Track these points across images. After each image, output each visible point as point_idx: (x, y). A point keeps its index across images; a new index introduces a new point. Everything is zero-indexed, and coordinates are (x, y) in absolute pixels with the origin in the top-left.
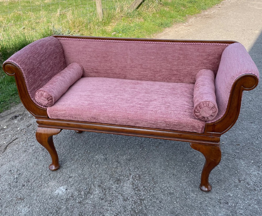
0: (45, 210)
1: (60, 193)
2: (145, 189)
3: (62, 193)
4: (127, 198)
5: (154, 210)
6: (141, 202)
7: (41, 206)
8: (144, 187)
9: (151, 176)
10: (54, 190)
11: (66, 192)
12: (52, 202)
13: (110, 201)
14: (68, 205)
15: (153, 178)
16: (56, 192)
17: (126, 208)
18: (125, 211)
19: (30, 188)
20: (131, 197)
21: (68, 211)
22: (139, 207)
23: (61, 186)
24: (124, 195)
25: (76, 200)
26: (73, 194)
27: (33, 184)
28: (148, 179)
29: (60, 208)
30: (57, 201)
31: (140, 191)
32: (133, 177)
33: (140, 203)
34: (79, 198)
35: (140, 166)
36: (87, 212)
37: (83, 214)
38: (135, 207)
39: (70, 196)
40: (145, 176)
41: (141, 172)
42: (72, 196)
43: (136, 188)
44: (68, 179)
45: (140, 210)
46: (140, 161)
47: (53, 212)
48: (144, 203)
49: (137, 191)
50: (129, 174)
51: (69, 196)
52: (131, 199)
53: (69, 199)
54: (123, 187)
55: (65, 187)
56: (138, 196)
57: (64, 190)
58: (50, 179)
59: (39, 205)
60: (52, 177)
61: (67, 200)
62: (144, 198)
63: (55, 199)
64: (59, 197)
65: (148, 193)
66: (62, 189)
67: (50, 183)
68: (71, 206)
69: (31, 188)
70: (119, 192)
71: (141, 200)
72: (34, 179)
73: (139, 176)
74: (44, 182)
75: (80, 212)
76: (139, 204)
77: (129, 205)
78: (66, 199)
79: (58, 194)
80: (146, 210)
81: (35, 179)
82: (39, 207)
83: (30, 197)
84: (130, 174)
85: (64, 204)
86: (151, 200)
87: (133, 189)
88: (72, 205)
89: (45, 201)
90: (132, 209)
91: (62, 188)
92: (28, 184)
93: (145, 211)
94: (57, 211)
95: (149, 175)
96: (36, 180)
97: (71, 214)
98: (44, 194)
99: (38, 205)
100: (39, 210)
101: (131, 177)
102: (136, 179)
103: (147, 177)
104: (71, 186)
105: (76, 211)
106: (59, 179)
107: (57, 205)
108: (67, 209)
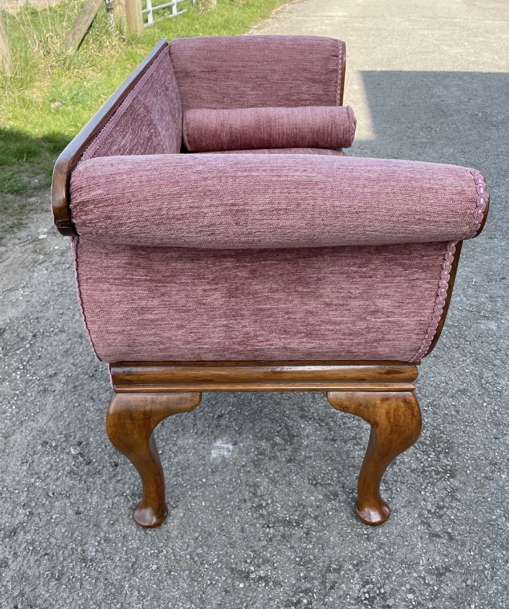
1: (226, 453)
3: (230, 454)
5: (458, 429)
7: (203, 493)
10: (205, 452)
11: (240, 449)
12: (225, 477)
13: (354, 438)
14: (270, 473)
16: (214, 455)
21: (280, 485)
22: (424, 433)
23: (215, 442)
25: (275, 457)
26: (258, 449)
29: (256, 486)
30: (235, 472)
34: (281, 453)
36: (324, 474)
37: (319, 481)
39: (256, 453)
42: (260, 453)
44: (218, 422)
45: (430, 437)
47: (247, 497)
48: (425, 422)
51: (252, 454)
53: (257, 461)
55: (225, 439)
57: (231, 447)
58: (172, 434)
59: (198, 494)
60: (173, 428)
61: (256, 464)
63: (225, 470)
64: (232, 463)
66: (223, 445)
67: (180, 442)
68: (276, 472)
74: (164, 444)
75: (309, 480)
78: (253, 462)
79: (224, 457)
80: (444, 434)
82: (201, 498)
85: (257, 473)
86: (435, 413)
88: (278, 470)
89: (204, 480)
91: (218, 443)
93: (444, 436)
94: (255, 495)
97: (292, 489)
98: (190, 467)
99: (194, 495)
100: (208, 503)
104: (240, 434)
105: (296, 480)
106: (194, 427)
107: (244, 481)
108: (274, 482)
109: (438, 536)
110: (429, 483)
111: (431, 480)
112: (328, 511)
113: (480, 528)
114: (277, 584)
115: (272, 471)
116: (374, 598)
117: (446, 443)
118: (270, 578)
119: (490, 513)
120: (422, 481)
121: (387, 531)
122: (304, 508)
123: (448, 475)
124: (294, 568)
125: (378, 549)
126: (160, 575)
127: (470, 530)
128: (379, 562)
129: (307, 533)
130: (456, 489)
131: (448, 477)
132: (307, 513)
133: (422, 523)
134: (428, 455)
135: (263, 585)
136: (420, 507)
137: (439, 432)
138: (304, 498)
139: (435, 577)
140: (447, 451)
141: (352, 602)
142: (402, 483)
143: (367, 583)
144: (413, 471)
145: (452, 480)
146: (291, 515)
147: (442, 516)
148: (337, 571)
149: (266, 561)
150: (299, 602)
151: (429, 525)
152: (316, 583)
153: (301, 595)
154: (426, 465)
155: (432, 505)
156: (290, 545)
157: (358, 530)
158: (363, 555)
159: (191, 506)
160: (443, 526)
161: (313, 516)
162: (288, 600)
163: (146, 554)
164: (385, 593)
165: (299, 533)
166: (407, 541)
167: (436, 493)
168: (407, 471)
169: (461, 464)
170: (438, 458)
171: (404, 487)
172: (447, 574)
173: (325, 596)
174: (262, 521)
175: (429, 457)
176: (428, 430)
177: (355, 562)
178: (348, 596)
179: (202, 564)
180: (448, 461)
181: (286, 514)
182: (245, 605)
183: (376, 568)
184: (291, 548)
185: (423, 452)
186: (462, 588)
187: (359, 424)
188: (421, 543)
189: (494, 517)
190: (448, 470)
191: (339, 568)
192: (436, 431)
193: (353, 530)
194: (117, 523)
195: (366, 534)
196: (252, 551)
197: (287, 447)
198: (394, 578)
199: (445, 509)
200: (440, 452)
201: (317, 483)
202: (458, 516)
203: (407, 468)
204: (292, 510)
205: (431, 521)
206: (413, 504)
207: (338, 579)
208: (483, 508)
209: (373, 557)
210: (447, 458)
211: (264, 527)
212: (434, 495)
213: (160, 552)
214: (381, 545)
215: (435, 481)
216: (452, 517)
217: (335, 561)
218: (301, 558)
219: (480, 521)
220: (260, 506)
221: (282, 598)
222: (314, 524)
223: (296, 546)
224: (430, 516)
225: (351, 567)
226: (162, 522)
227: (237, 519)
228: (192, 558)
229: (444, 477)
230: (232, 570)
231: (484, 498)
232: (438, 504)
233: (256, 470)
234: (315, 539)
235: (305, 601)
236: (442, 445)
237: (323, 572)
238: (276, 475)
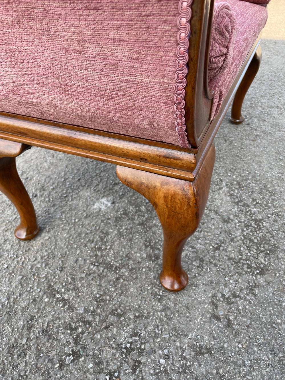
0: (80, 236)
1: (103, 208)
2: (257, 203)
4: (229, 218)
6: (258, 225)
7: (70, 228)
8: (254, 200)
9: (260, 184)
10: (91, 203)
11: (114, 207)
12: (91, 222)
14: (122, 228)
15: (265, 187)
16: (95, 207)
17: (232, 235)
18: (232, 240)
19: (47, 199)
20: (236, 216)
21: (123, 238)
22: (257, 233)
23: (102, 198)
24: (221, 212)
25: (133, 219)
26: (126, 210)
27: (52, 193)
28: (257, 188)
29: (107, 234)
30: (100, 221)
31: (248, 206)
32: (227, 185)
33: (256, 226)
34: (138, 217)
35: (234, 168)
36: (159, 240)
37: (152, 244)
38: (249, 234)
39: (122, 213)
40: (249, 183)
41: (239, 177)
42: (124, 214)
43: (239, 201)
44: (113, 187)
45: (260, 238)
46: (231, 161)
47: (95, 240)
48: (263, 225)
49: (243, 206)
50: (218, 179)
51: (119, 213)
52: (237, 219)
53: (120, 218)
54: (214, 200)
55: (109, 198)
56: (248, 214)
57: (109, 204)
58: (80, 187)
59: (67, 228)
60: (83, 184)
61: (118, 220)
62: (260, 217)
63: (94, 218)
64: (102, 214)
65: (265, 209)
66: (105, 202)
67: (81, 193)
68: (127, 229)
69: (49, 200)
70: (209, 208)
71: (256, 220)
72: (52, 186)
73: (239, 184)
74: (71, 191)
75: (146, 241)
76: (255, 228)
77: (237, 230)
78: (116, 218)
79: (100, 210)
80: (274, 239)
81: (54, 186)
82: (67, 231)
83: (49, 214)
84: (221, 181)
85: (114, 226)
86: (275, 221)
87: (235, 203)
88: (129, 228)
89: (77, 220)
90: (244, 236)
91: (104, 200)
92: (43, 194)
93: (273, 240)
94: (102, 239)
95: (256, 181)
96: (56, 187)
97: (129, 244)
98: (74, 210)
99: (65, 228)
100: (68, 236)
101: (224, 185)
102: (235, 188)
103: (254, 185)
104: (121, 198)
105: (137, 238)
106: (96, 186)
107: (101, 229)
108: (120, 235)
109: (218, 319)
110: (238, 273)
111: (241, 271)
112: (143, 268)
113: (260, 326)
114: (71, 308)
115: (124, 228)
116: (133, 350)
117: (271, 246)
118: (69, 303)
119: (277, 316)
120: (232, 269)
121: (178, 299)
122: (128, 260)
123: (258, 271)
124: (90, 301)
125: (161, 311)
126: (5, 273)
127: (250, 324)
128: (156, 321)
129: (118, 279)
130: (258, 286)
131: (257, 273)
132: (128, 264)
133: (212, 303)
134: (250, 251)
135: (61, 305)
136: (217, 289)
137: (270, 236)
138: (133, 252)
139: (193, 353)
140: (268, 252)
141: (114, 345)
142: (215, 265)
143: (136, 335)
144: (230, 259)
145: (259, 276)
146: (116, 262)
147: (232, 303)
148: (119, 316)
149: (76, 288)
150: (76, 329)
151: (216, 307)
152: (98, 319)
153: (81, 324)
154: (243, 258)
155: (229, 291)
156: (100, 283)
157: (156, 290)
158: (147, 310)
159: (58, 234)
160: (229, 312)
161: (130, 267)
162: (70, 324)
163: (8, 255)
164: (144, 349)
165: (112, 276)
166: (190, 313)
167: (239, 283)
168: (225, 257)
169: (275, 266)
170: (257, 255)
171: (214, 269)
172: (206, 355)
173: (97, 332)
174: (93, 259)
175: (250, 253)
176: (262, 232)
177: (137, 314)
178: (114, 340)
179: (34, 275)
180: (265, 260)
181: (112, 260)
182: (39, 315)
183: (150, 326)
184: (98, 285)
185: (247, 247)
186: (212, 374)
187: (209, 214)
188: (201, 319)
189: (280, 321)
190: (261, 268)
191: (122, 314)
192: (267, 235)
193: (152, 288)
194: (9, 231)
195: (160, 295)
196: (72, 278)
197: (146, 215)
198: (159, 340)
199: (238, 299)
200: (262, 252)
201: (150, 245)
202: (246, 309)
203: (226, 256)
204: (119, 258)
205: (220, 304)
206: (213, 285)
207: (116, 323)
208: (273, 310)
209: (154, 315)
210: (265, 257)
211: (92, 264)
212: (236, 284)
213: (17, 257)
214: (166, 308)
215: (244, 273)
216: (240, 308)
217: (123, 307)
218: (101, 295)
219: (264, 320)
220: (100, 249)
221: (66, 320)
222: (126, 274)
223: (103, 285)
224: (222, 299)
225: (132, 317)
226: (32, 238)
227: (78, 252)
228: (32, 268)
229: (254, 272)
230: (50, 286)
231: (279, 301)
232: (235, 292)
233: (114, 224)
234: (120, 285)
235: (80, 330)
236: (266, 246)
237: (108, 312)
238: (125, 231)
